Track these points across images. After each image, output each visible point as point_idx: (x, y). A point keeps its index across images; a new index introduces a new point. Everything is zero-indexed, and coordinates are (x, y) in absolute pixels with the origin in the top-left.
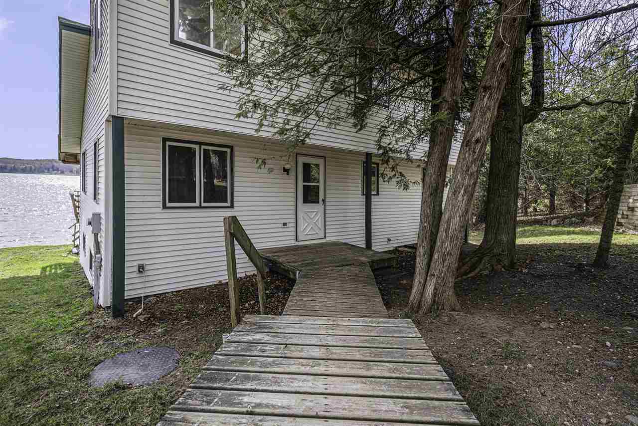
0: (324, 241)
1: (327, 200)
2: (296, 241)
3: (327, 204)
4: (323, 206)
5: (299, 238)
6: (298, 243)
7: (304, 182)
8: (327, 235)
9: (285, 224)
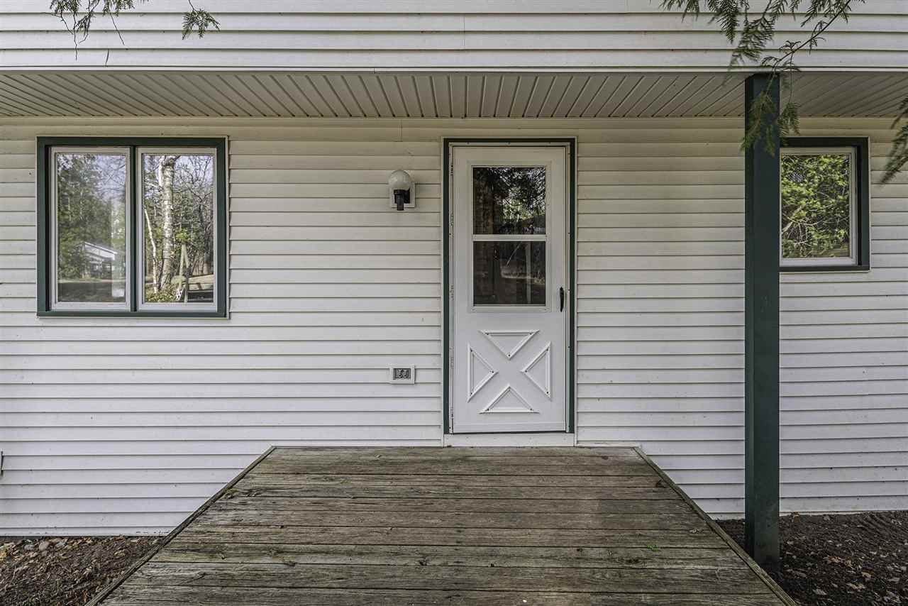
0: (566, 441)
1: (581, 292)
2: (446, 431)
3: (581, 306)
4: (563, 316)
5: (459, 424)
6: (451, 441)
7: (476, 231)
8: (581, 421)
9: (402, 373)
